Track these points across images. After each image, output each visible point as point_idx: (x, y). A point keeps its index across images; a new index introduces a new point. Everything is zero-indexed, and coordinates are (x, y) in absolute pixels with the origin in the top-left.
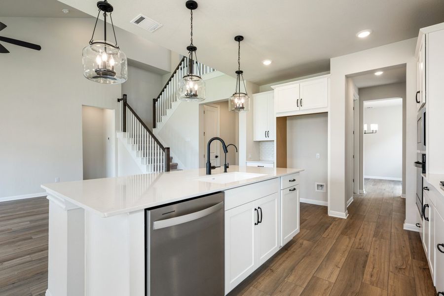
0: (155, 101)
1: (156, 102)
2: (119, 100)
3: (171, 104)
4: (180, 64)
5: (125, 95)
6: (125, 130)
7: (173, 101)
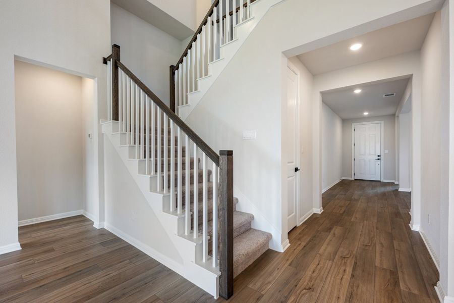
0: (173, 69)
1: (176, 71)
2: (105, 61)
3: (187, 96)
4: (211, 13)
5: (116, 48)
6: (116, 117)
7: (201, 76)
